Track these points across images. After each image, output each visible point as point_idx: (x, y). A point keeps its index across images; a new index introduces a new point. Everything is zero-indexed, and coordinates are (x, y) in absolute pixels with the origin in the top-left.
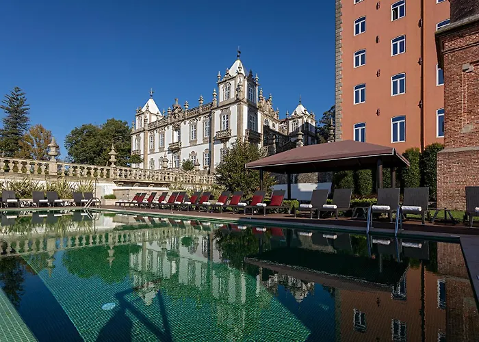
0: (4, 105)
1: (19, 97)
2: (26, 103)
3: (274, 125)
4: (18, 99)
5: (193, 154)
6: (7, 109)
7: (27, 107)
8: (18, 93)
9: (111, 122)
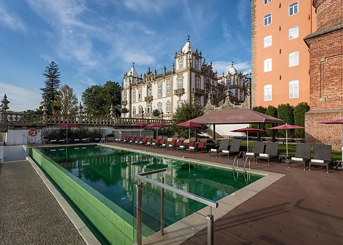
0: (46, 73)
1: (54, 68)
2: (58, 71)
3: (213, 82)
4: (53, 69)
5: (160, 104)
6: (48, 75)
7: (59, 74)
8: (54, 65)
9: (109, 83)
